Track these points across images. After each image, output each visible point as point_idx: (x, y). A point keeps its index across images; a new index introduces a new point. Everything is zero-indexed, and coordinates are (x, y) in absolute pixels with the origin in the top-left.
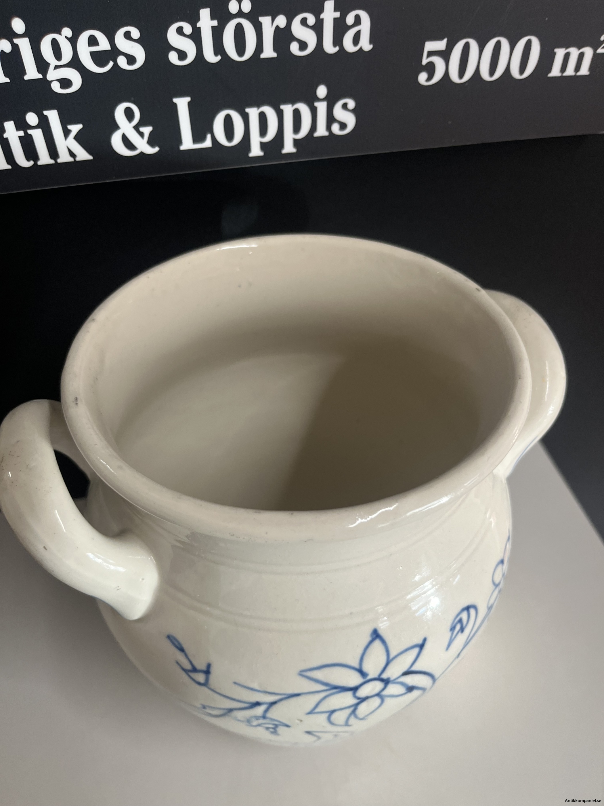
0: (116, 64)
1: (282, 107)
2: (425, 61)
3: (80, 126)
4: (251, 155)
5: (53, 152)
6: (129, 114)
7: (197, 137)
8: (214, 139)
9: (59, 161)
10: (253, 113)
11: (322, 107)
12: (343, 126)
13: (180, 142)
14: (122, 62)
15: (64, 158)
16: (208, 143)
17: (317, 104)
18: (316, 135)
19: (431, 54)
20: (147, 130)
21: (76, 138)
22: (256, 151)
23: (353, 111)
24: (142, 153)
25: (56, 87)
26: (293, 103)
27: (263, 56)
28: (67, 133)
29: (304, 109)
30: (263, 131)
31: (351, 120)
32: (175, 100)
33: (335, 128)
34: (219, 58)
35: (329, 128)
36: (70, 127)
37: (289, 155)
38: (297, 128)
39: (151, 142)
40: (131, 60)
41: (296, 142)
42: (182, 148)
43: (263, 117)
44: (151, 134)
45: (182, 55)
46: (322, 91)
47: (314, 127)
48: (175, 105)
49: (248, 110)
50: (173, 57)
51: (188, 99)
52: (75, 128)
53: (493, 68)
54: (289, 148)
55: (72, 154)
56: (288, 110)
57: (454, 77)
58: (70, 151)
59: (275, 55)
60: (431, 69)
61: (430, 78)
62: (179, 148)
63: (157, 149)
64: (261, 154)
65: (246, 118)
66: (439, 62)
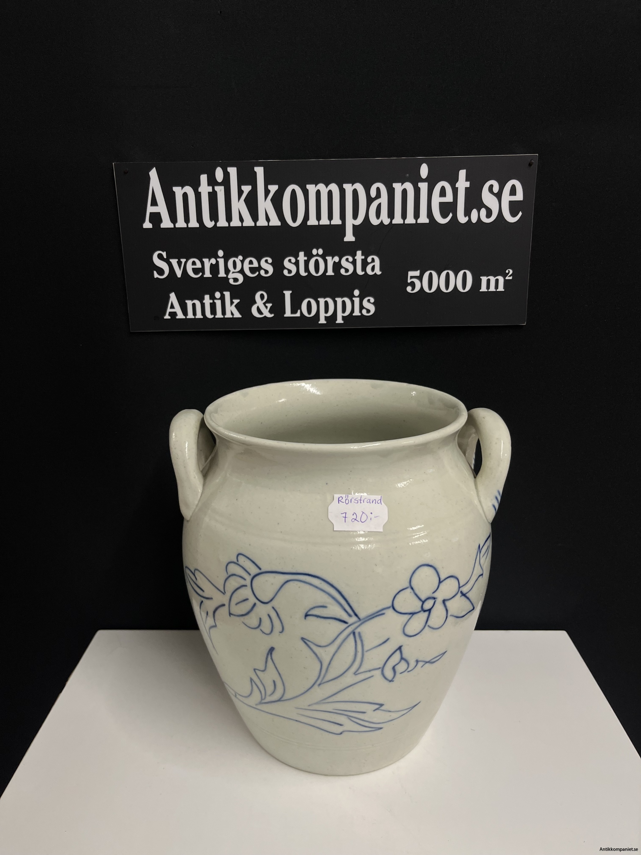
0: (259, 273)
1: (336, 299)
2: (409, 281)
3: (238, 301)
4: (320, 323)
5: (224, 312)
6: (262, 297)
7: (293, 311)
8: (301, 313)
9: (226, 317)
10: (322, 301)
11: (357, 301)
12: (368, 311)
13: (285, 313)
14: (262, 273)
15: (228, 315)
16: (298, 314)
17: (354, 299)
18: (354, 315)
19: (412, 277)
20: (269, 305)
21: (236, 306)
22: (322, 321)
23: (373, 303)
24: (265, 316)
25: (231, 282)
26: (342, 297)
27: (327, 274)
28: (232, 303)
29: (347, 300)
30: (326, 311)
31: (372, 309)
32: (284, 292)
33: (364, 312)
34: (307, 274)
35: (361, 311)
36: (234, 301)
37: (340, 324)
38: (344, 310)
39: (271, 311)
40: (267, 272)
41: (343, 318)
42: (285, 316)
43: (326, 303)
44: (271, 307)
45: (290, 271)
46: (357, 292)
47: (353, 311)
48: (284, 294)
49: (319, 299)
50: (286, 272)
51: (291, 292)
52: (236, 301)
53: (447, 286)
54: (340, 320)
55: (232, 314)
56: (339, 300)
57: (426, 289)
58: (232, 312)
59: (333, 274)
60: (413, 285)
61: (413, 288)
62: (284, 316)
63: (273, 315)
64: (325, 322)
65: (318, 303)
66: (417, 282)
